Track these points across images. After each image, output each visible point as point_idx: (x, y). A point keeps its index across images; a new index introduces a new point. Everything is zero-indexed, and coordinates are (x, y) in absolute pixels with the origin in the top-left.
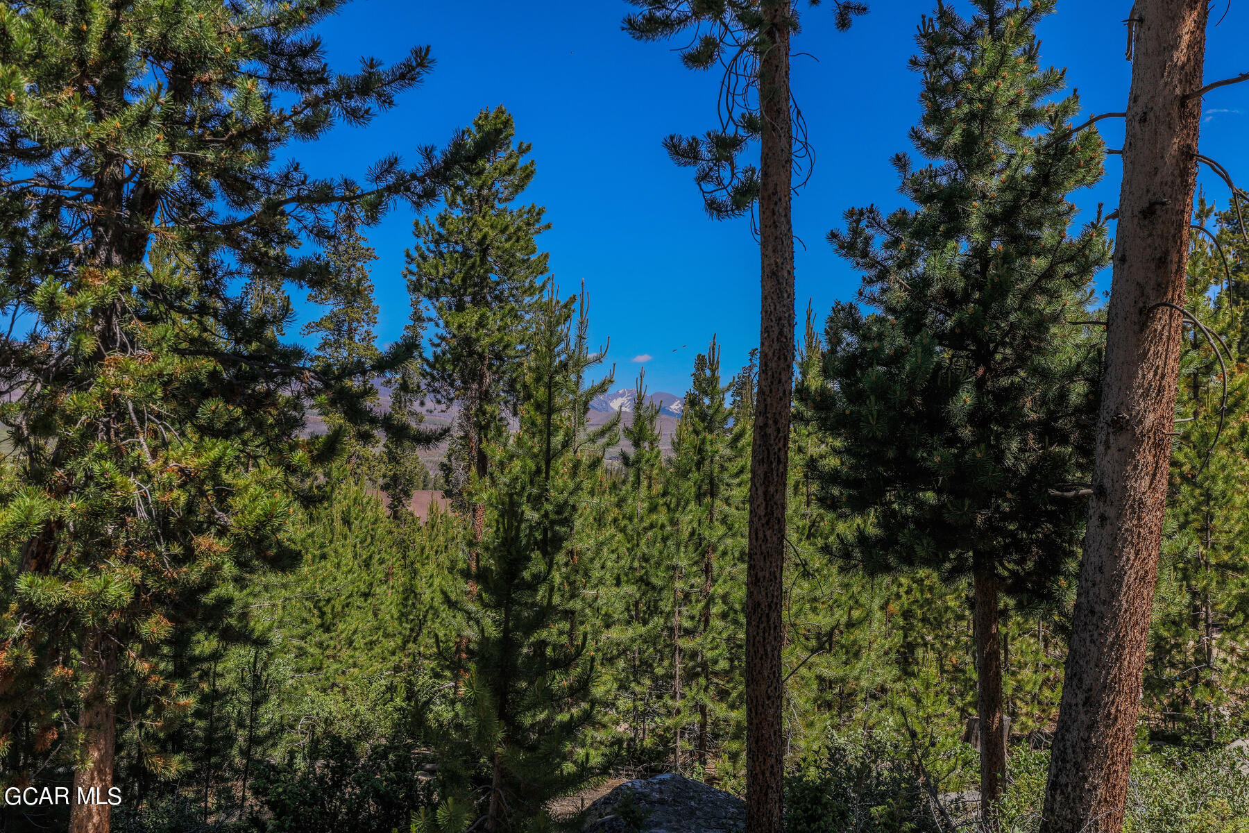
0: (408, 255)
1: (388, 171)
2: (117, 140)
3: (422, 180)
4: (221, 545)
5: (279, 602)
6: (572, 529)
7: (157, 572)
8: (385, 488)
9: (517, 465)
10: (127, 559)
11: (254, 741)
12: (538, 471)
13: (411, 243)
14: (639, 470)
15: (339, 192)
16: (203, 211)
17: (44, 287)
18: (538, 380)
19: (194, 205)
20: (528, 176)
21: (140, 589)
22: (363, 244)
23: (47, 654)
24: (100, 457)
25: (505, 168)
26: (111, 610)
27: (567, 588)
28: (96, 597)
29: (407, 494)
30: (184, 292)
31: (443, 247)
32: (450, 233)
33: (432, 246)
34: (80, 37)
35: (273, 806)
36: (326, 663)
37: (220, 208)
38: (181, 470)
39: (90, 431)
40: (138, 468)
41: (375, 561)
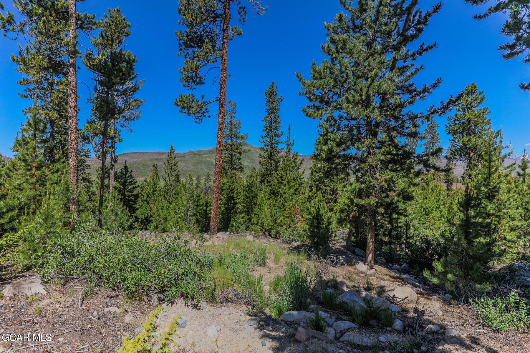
0: (446, 126)
1: (431, 109)
2: (369, 114)
3: (441, 109)
4: (394, 194)
5: (414, 208)
6: (498, 193)
7: (381, 200)
8: (445, 182)
9: (480, 177)
10: (375, 196)
11: (407, 238)
12: (487, 178)
13: (447, 122)
14: (524, 177)
15: (419, 116)
16: (388, 125)
17: (357, 144)
18: (486, 154)
19: (387, 124)
20: (482, 100)
21: (378, 202)
22: (435, 124)
23: (361, 214)
24: (368, 176)
25: (474, 99)
26: (372, 206)
27: (497, 209)
28: (369, 203)
29: (452, 184)
30: (385, 142)
31: (456, 122)
32: (458, 118)
33: (453, 122)
34: (361, 95)
35: (411, 251)
36: (427, 223)
37: (393, 123)
38: (385, 179)
39: (367, 171)
40: (377, 179)
41: (440, 200)
